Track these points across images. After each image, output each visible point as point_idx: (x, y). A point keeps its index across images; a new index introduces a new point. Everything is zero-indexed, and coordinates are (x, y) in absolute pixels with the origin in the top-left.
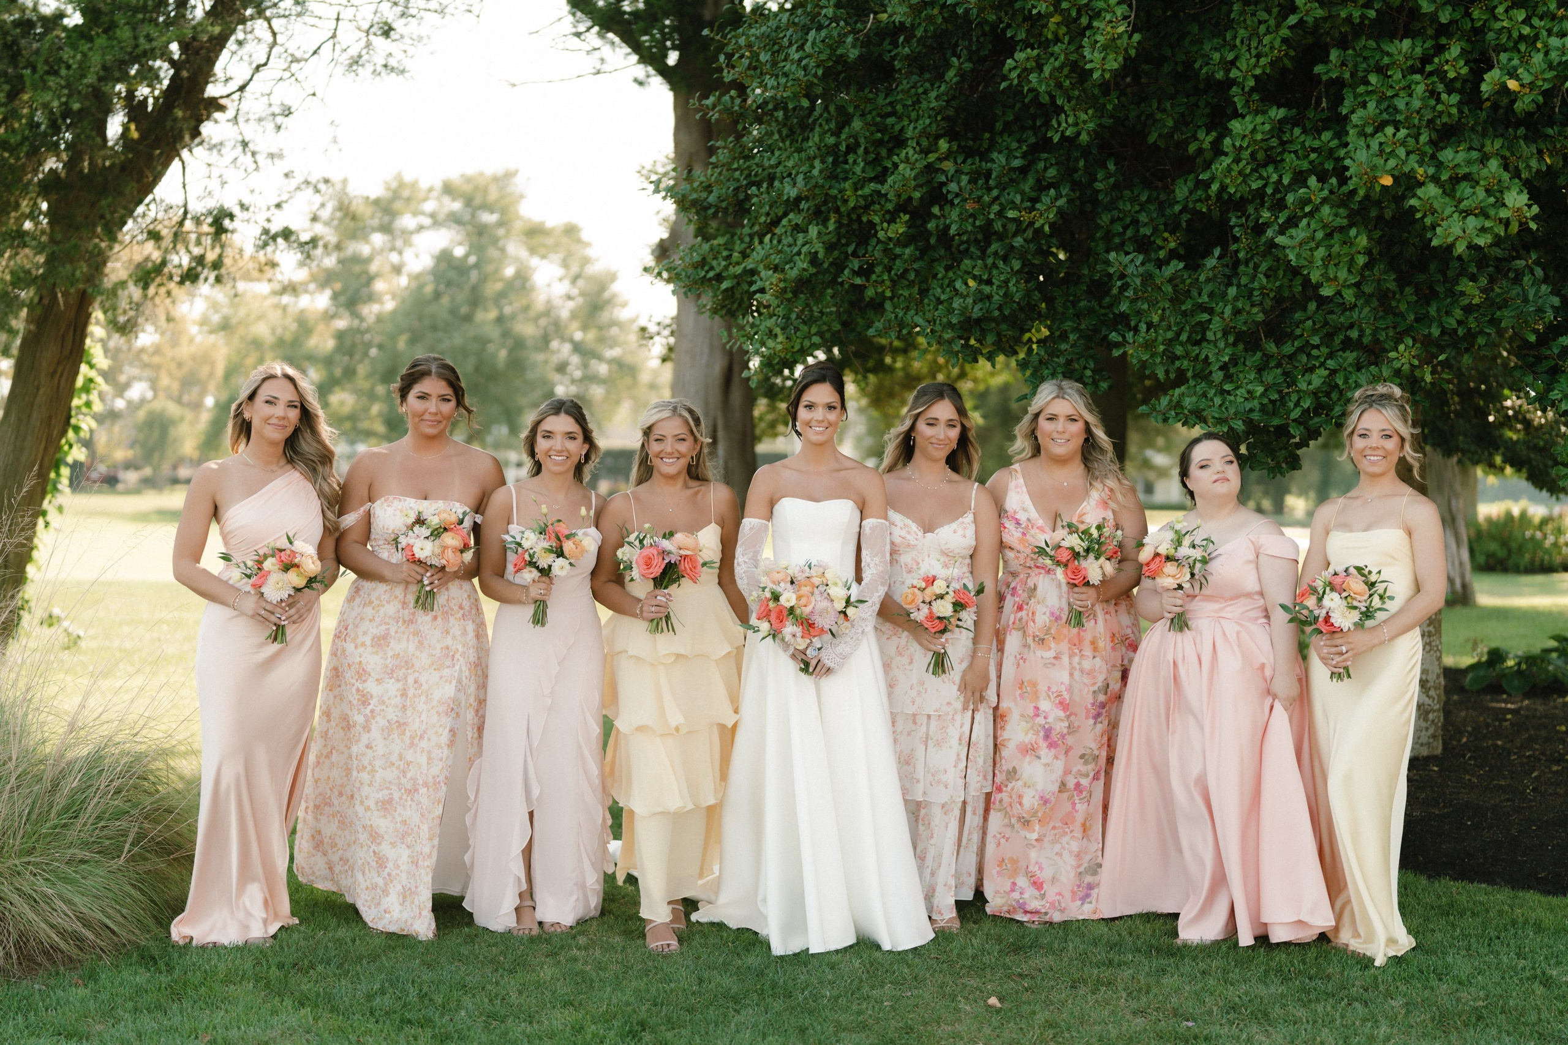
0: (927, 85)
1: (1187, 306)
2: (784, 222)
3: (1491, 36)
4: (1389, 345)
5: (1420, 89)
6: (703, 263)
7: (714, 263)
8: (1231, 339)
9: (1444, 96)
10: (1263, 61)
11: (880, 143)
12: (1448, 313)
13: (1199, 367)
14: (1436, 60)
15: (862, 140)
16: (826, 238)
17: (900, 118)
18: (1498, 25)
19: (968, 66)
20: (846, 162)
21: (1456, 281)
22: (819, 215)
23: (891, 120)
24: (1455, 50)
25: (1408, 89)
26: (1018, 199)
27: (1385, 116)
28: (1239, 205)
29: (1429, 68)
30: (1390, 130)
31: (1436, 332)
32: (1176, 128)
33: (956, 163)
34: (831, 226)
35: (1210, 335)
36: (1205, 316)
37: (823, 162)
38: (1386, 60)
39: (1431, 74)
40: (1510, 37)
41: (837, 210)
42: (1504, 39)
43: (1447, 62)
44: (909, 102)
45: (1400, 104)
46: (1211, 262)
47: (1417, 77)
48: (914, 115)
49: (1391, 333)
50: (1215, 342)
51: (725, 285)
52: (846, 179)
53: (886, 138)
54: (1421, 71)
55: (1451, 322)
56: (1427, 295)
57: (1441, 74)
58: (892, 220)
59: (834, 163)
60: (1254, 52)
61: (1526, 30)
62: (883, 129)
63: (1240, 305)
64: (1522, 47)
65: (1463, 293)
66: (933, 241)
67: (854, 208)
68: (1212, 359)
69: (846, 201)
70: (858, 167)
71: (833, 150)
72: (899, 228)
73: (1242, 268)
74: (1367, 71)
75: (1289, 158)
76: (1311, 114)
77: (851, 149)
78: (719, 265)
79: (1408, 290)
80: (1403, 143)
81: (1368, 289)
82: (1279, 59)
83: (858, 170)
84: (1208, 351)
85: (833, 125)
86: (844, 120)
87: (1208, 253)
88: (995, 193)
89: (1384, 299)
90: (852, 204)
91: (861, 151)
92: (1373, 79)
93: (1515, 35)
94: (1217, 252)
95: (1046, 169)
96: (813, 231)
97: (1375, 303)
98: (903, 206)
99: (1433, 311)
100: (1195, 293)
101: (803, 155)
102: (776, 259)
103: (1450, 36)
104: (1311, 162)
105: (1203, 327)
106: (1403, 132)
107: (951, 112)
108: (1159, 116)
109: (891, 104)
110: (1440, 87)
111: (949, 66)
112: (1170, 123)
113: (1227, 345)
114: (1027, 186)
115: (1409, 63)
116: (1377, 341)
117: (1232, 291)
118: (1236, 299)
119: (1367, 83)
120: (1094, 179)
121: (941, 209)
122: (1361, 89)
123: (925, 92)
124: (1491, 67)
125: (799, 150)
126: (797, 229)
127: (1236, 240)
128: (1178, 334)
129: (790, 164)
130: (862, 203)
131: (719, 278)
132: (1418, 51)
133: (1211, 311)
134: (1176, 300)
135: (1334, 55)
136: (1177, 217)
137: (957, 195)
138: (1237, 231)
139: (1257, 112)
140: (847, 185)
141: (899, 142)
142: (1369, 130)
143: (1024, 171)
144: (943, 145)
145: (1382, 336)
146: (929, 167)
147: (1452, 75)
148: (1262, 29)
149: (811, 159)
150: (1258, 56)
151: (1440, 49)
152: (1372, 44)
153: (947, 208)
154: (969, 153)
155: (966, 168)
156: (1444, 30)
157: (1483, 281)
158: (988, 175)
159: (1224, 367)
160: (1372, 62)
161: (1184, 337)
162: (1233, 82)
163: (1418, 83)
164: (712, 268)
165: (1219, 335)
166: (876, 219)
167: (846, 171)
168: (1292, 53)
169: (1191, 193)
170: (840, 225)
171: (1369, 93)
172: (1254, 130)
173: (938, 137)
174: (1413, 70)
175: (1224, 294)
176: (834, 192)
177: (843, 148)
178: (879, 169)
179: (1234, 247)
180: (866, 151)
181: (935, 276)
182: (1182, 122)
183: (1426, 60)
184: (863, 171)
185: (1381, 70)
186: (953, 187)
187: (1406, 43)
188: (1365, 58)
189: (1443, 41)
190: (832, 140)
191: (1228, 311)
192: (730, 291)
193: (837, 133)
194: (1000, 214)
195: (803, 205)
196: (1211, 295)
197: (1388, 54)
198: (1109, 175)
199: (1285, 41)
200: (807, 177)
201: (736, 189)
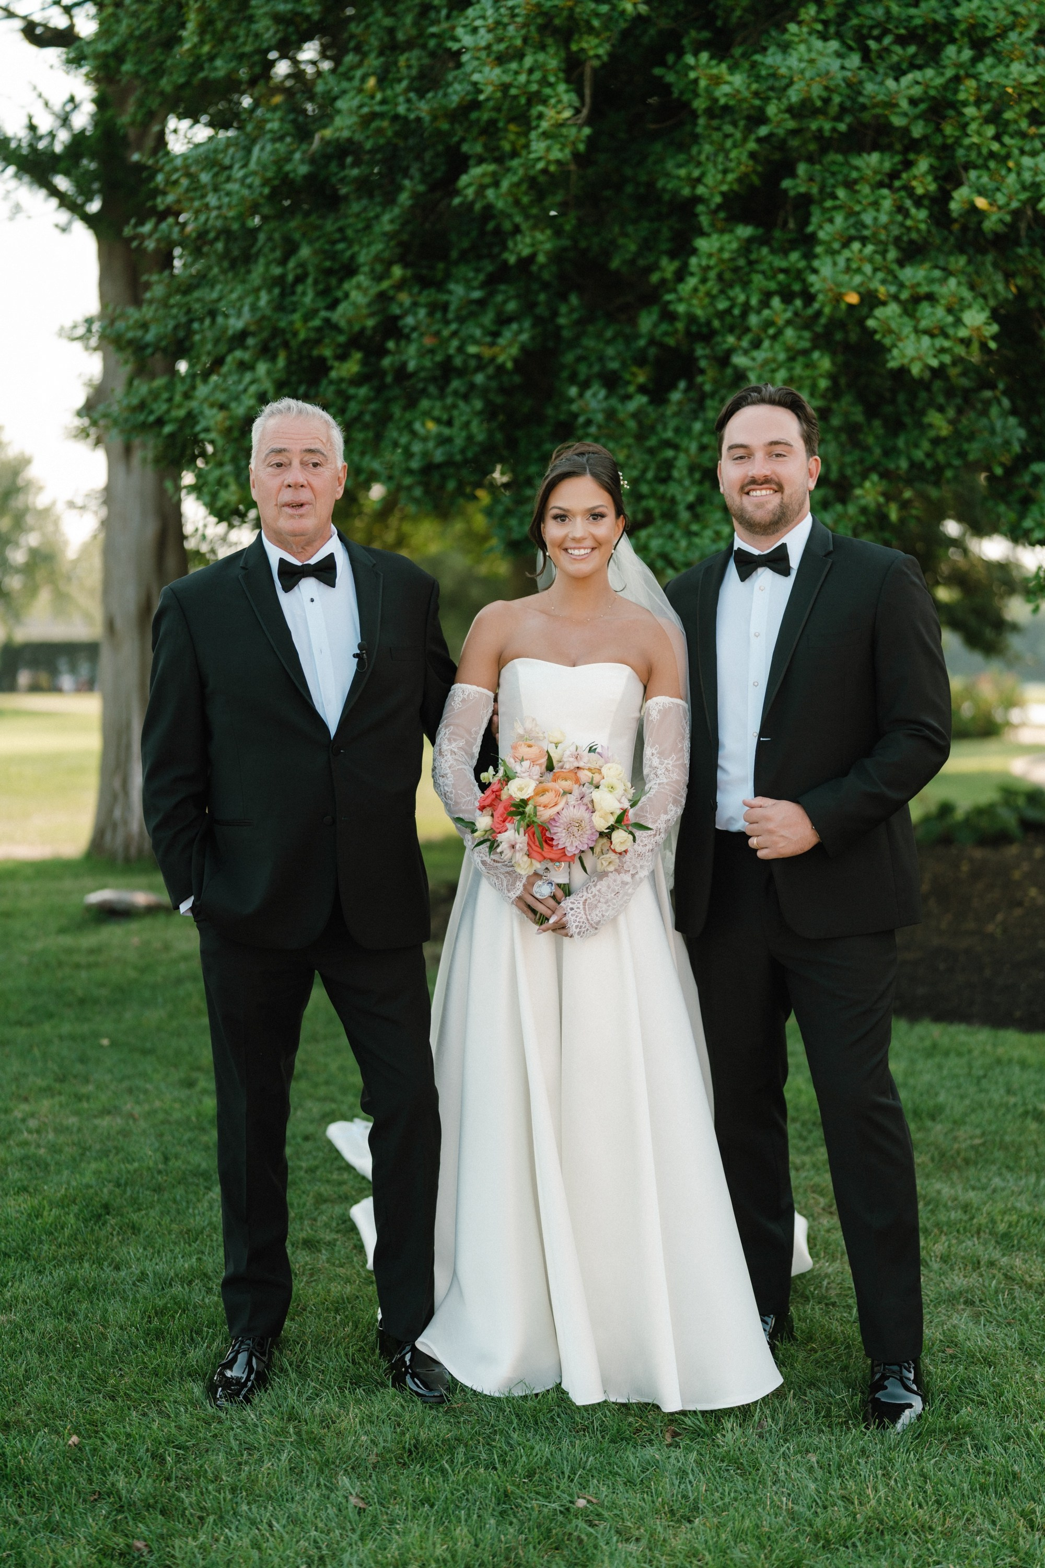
0: (378, 209)
1: (652, 442)
2: (229, 359)
3: (960, 152)
4: (856, 480)
5: (887, 204)
6: (142, 406)
7: (155, 406)
8: (697, 476)
9: (913, 211)
10: (730, 177)
11: (329, 272)
12: (916, 446)
13: (666, 506)
14: (904, 176)
15: (311, 269)
16: (276, 376)
17: (350, 244)
18: (967, 141)
19: (421, 188)
20: (293, 293)
21: (923, 413)
22: (266, 351)
23: (341, 246)
24: (923, 164)
25: (876, 205)
26: (478, 333)
27: (852, 232)
28: (706, 335)
29: (897, 184)
30: (856, 246)
31: (904, 464)
32: (639, 254)
33: (411, 294)
34: (281, 362)
35: (676, 474)
36: (670, 453)
37: (270, 291)
38: (855, 175)
39: (899, 189)
40: (979, 154)
41: (286, 345)
42: (973, 155)
43: (915, 177)
44: (360, 226)
45: (867, 218)
46: (676, 396)
47: (885, 192)
48: (365, 240)
49: (858, 468)
50: (680, 482)
51: (168, 429)
52: (294, 311)
53: (336, 266)
54: (890, 187)
55: (919, 455)
56: (895, 426)
57: (909, 190)
58: (343, 357)
59: (283, 295)
60: (720, 167)
61: (995, 146)
62: (333, 256)
63: (706, 440)
64: (992, 164)
65: (930, 426)
66: (389, 379)
67: (305, 342)
68: (679, 497)
69: (295, 334)
70: (308, 296)
71: (280, 281)
72: (352, 367)
73: (709, 403)
74: (834, 186)
75: (757, 279)
76: (777, 233)
77: (300, 279)
78: (160, 408)
79: (877, 423)
80: (871, 260)
81: (836, 421)
82: (746, 175)
83: (308, 299)
84: (673, 490)
85: (278, 254)
86: (291, 249)
87: (673, 386)
88: (454, 326)
89: (852, 431)
90: (302, 335)
91: (310, 280)
92: (841, 193)
93: (985, 151)
94: (682, 385)
95: (505, 302)
96: (262, 368)
97: (843, 437)
98: (357, 341)
99: (901, 443)
100: (659, 428)
101: (248, 286)
102: (221, 397)
103: (918, 152)
104: (779, 283)
105: (668, 465)
106: (870, 248)
107: (405, 237)
108: (621, 241)
109: (341, 230)
110: (908, 203)
111: (400, 188)
112: (633, 247)
113: (694, 483)
114: (488, 318)
115: (878, 177)
116: (843, 476)
117: (698, 426)
118: (702, 434)
119: (834, 197)
120: (555, 314)
121: (397, 344)
122: (829, 203)
123: (377, 217)
124: (959, 184)
125: (243, 281)
126: (244, 367)
127: (702, 372)
128: (644, 471)
129: (234, 296)
130: (313, 335)
131: (160, 422)
132: (887, 166)
133: (676, 447)
134: (640, 437)
135: (802, 169)
136: (643, 351)
137: (414, 329)
138: (703, 364)
139: (722, 231)
140: (297, 317)
141: (350, 270)
142: (836, 246)
143: (482, 303)
144: (397, 271)
145: (849, 472)
146: (383, 297)
147: (920, 191)
148: (729, 143)
149: (257, 290)
150: (725, 172)
151: (908, 164)
152: (839, 158)
153: (403, 343)
154: (425, 282)
155: (423, 299)
156: (914, 146)
157: (951, 413)
158: (445, 307)
159: (691, 507)
160: (840, 178)
161: (650, 475)
162: (698, 200)
163: (884, 198)
164: (151, 412)
165: (685, 472)
166: (327, 352)
167: (294, 304)
168: (759, 169)
169: (656, 325)
170: (290, 362)
171: (835, 208)
172: (721, 249)
173: (389, 264)
174: (881, 185)
175: (689, 431)
176: (282, 324)
177: (290, 278)
178: (329, 300)
179: (700, 379)
180: (316, 282)
181: (390, 417)
182: (647, 245)
183: (894, 175)
184: (313, 301)
185: (850, 185)
186: (410, 320)
187: (875, 158)
188: (833, 174)
189: (912, 156)
190: (277, 271)
191: (694, 447)
192: (172, 436)
193: (283, 262)
194: (461, 349)
195: (250, 341)
196: (677, 430)
197: (857, 169)
198: (572, 310)
199: (752, 155)
200: (254, 308)
201: (176, 327)
